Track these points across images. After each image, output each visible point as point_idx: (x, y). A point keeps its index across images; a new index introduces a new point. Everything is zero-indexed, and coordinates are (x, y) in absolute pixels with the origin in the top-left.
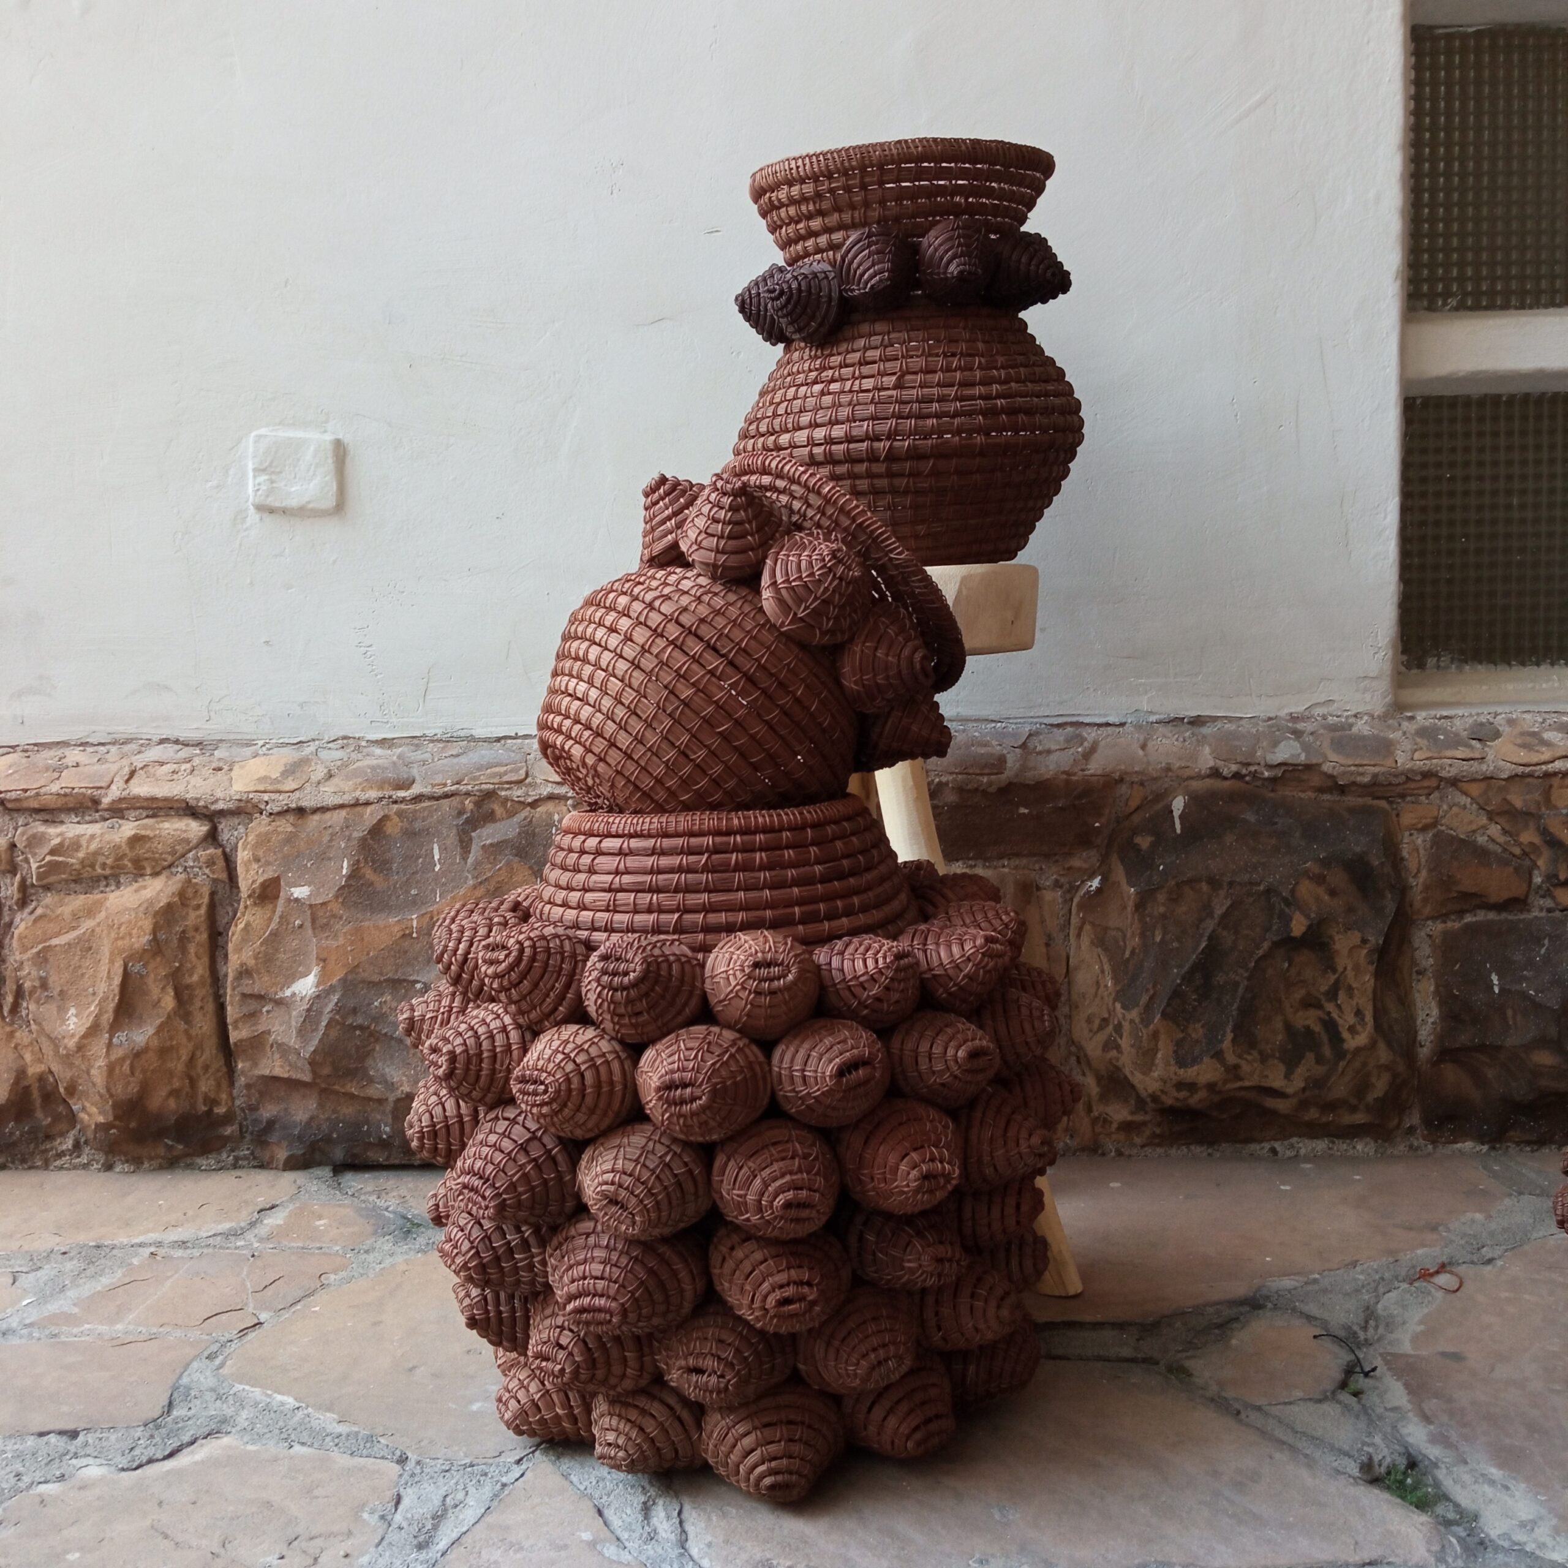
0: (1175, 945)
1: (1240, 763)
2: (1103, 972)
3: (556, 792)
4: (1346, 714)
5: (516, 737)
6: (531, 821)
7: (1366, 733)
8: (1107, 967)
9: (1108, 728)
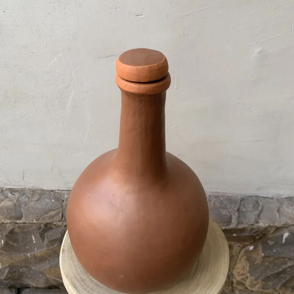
0: (271, 267)
2: (246, 265)
8: (248, 265)
9: (268, 199)
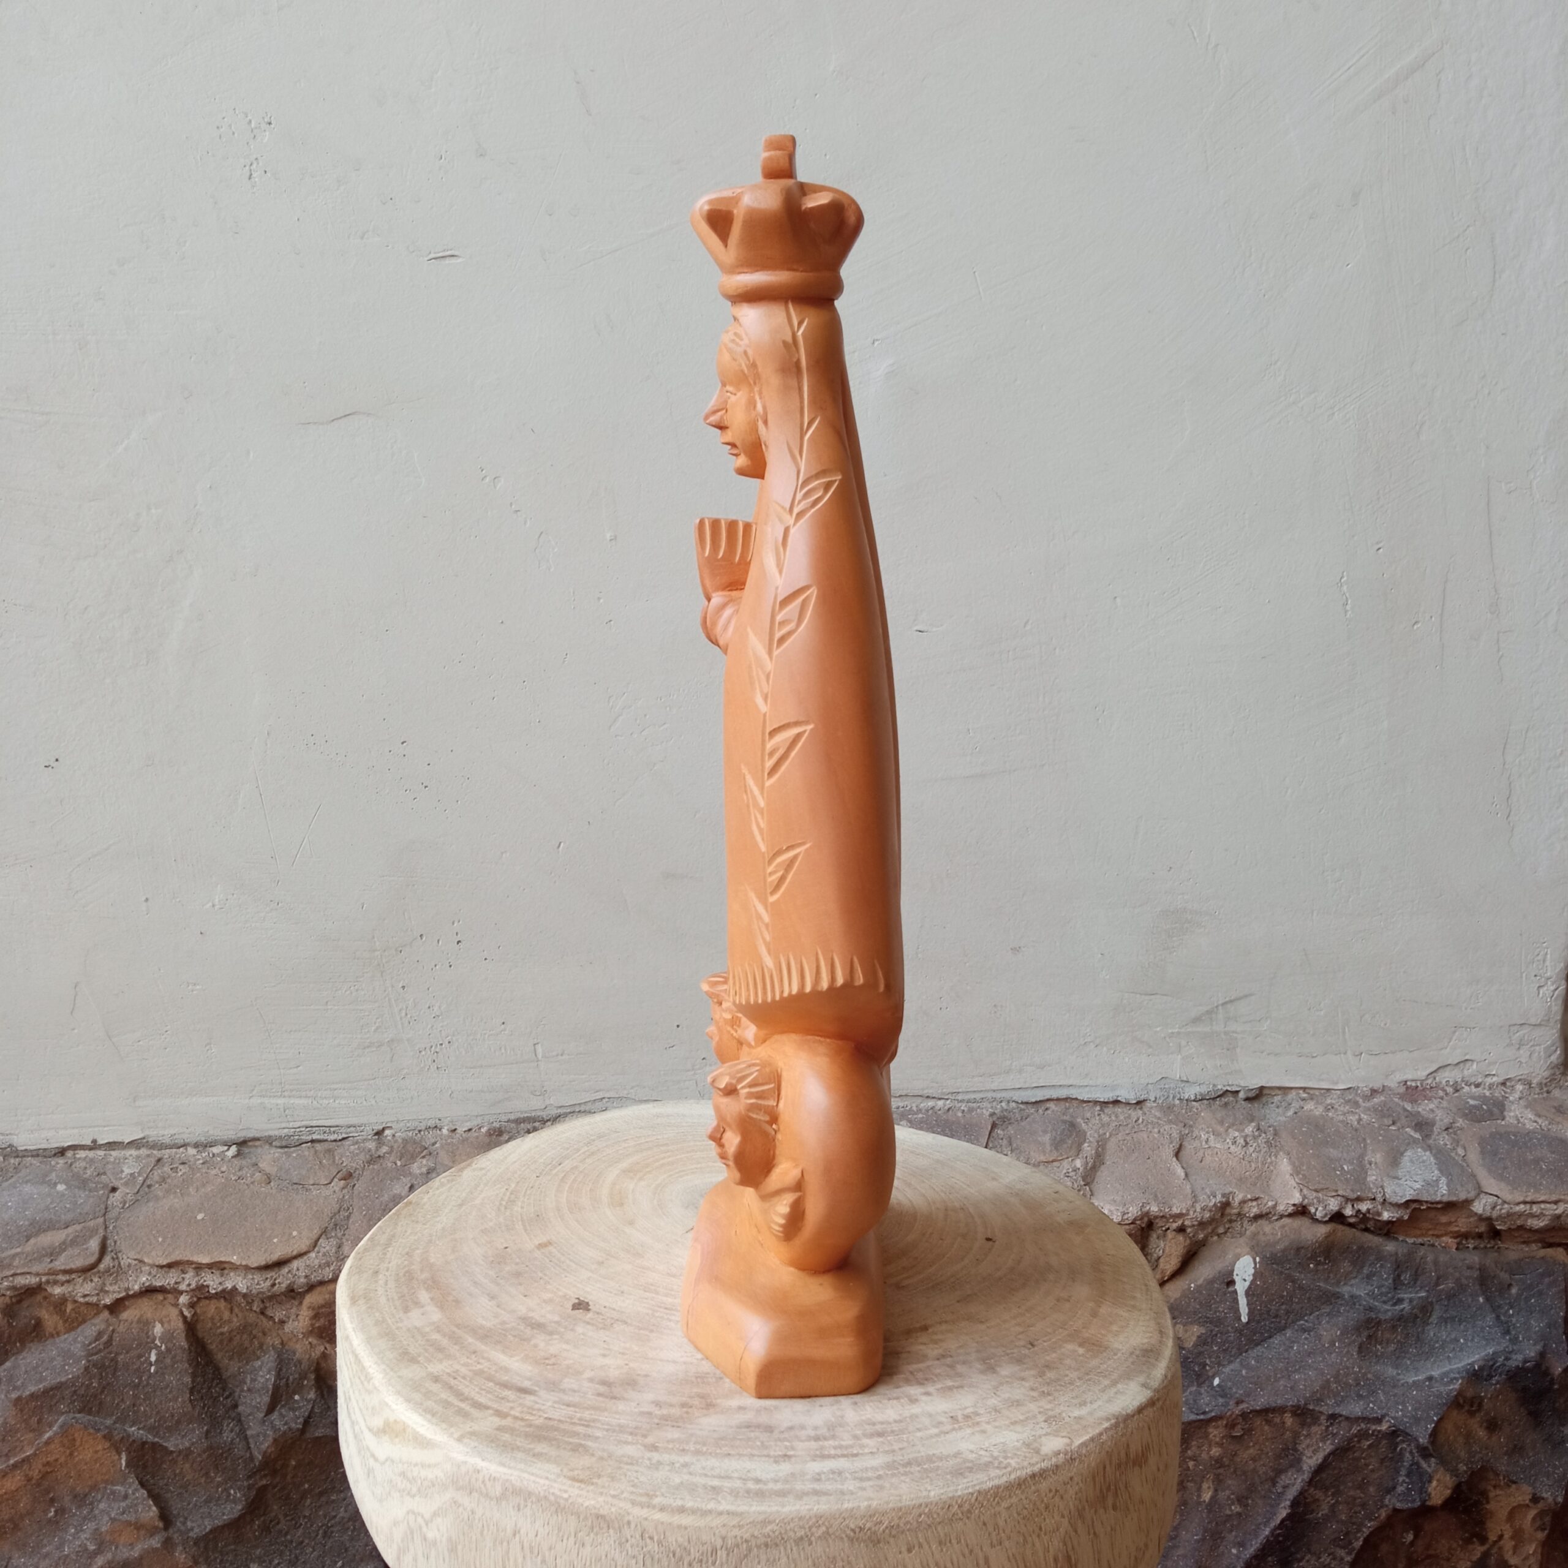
0: (1236, 1508)
1: (1343, 1196)
3: (158, 1284)
4: (1489, 1080)
5: (94, 1146)
6: (109, 1342)
7: (1530, 1126)
9: (1118, 1110)
